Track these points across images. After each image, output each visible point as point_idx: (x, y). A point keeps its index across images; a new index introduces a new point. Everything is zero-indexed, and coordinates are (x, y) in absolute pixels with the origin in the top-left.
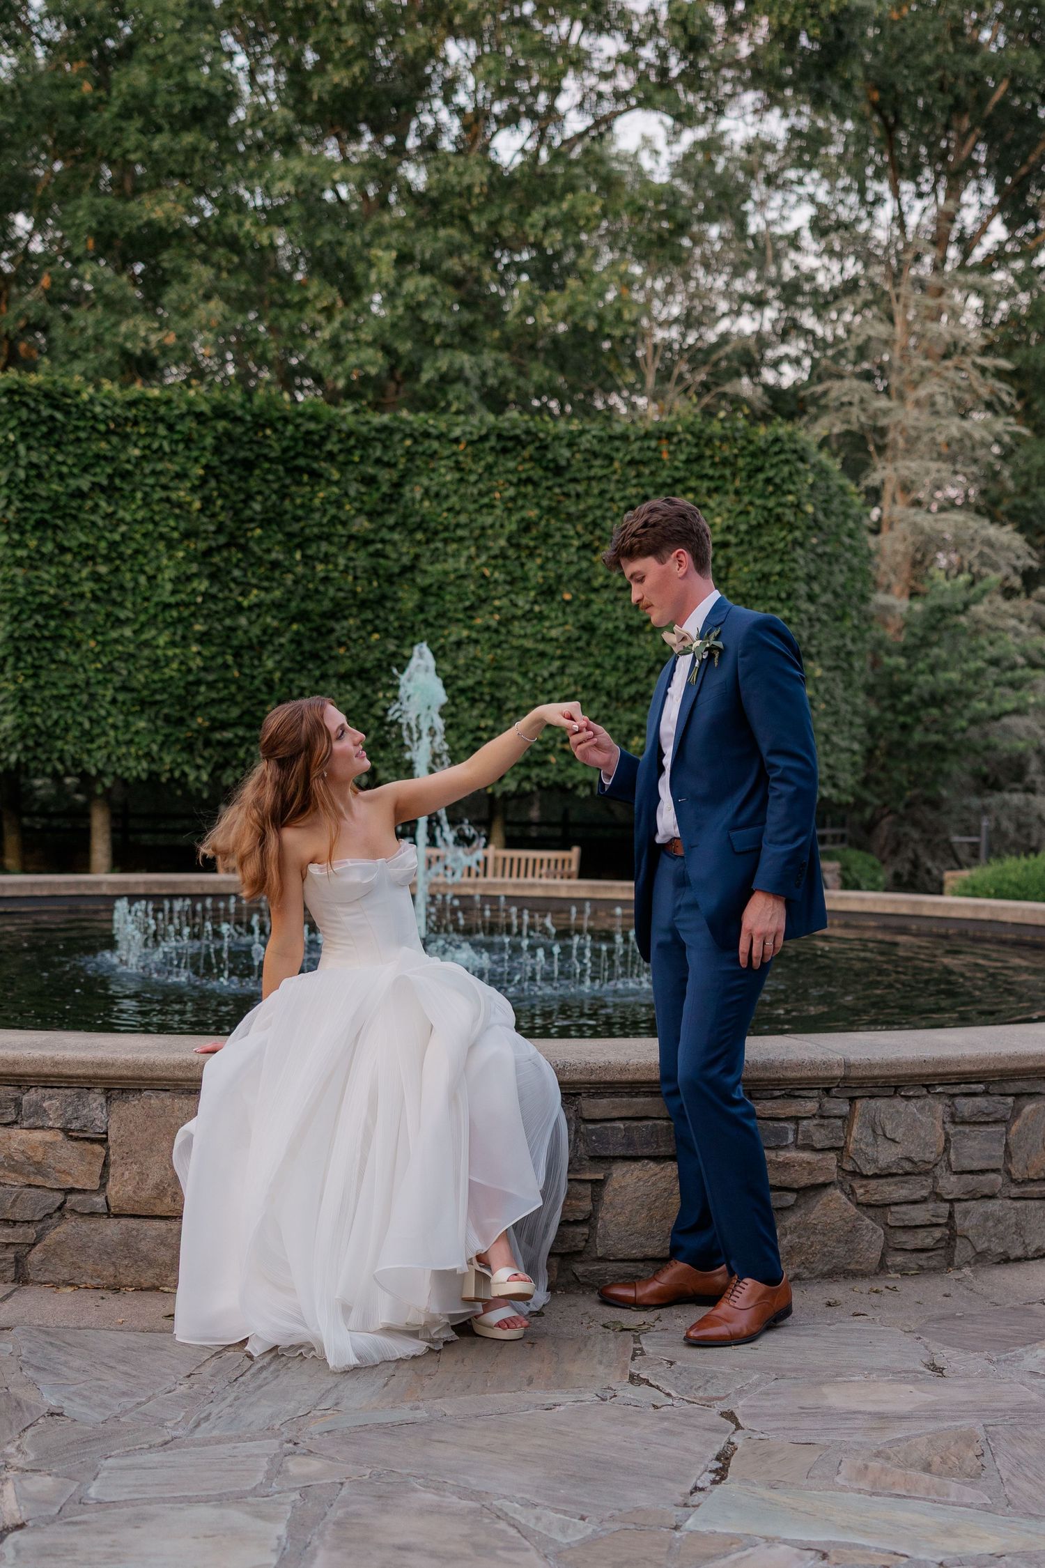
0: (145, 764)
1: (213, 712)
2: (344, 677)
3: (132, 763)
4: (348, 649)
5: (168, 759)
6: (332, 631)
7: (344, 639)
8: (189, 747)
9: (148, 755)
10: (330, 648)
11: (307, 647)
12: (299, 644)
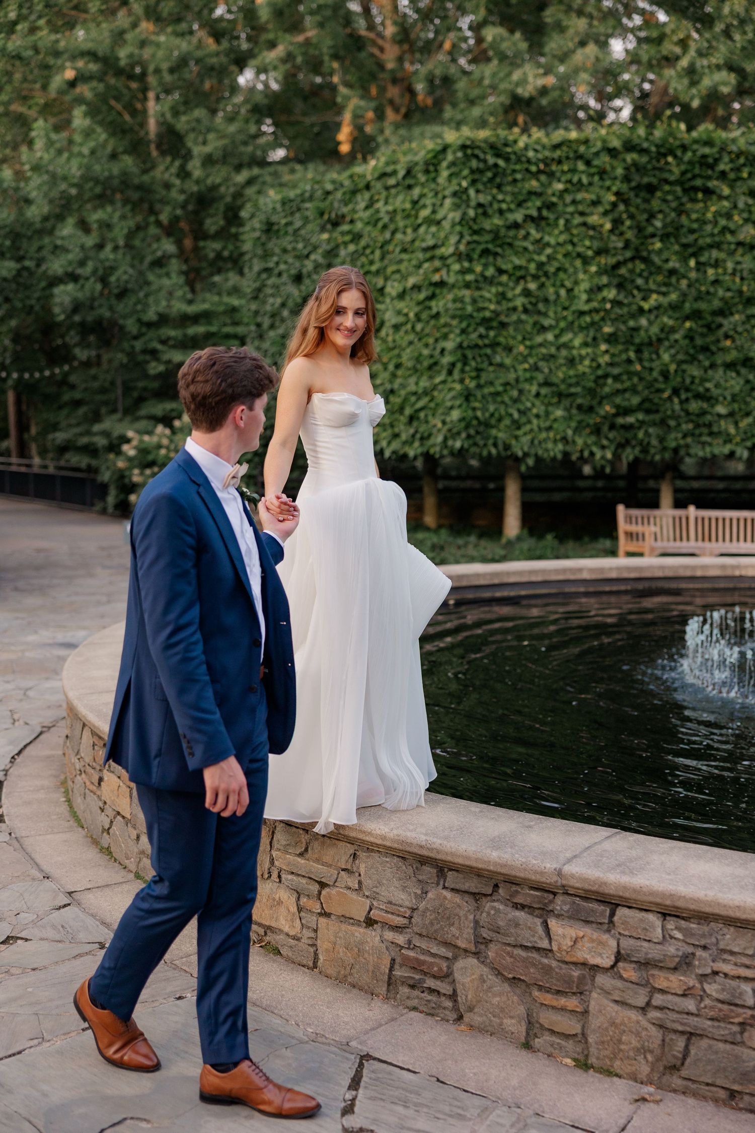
0: (560, 446)
1: (618, 400)
2: (730, 366)
3: (550, 445)
4: (734, 341)
5: (580, 442)
6: (720, 326)
7: (731, 333)
8: (597, 431)
9: (564, 439)
10: (718, 341)
11: (699, 342)
12: (692, 339)
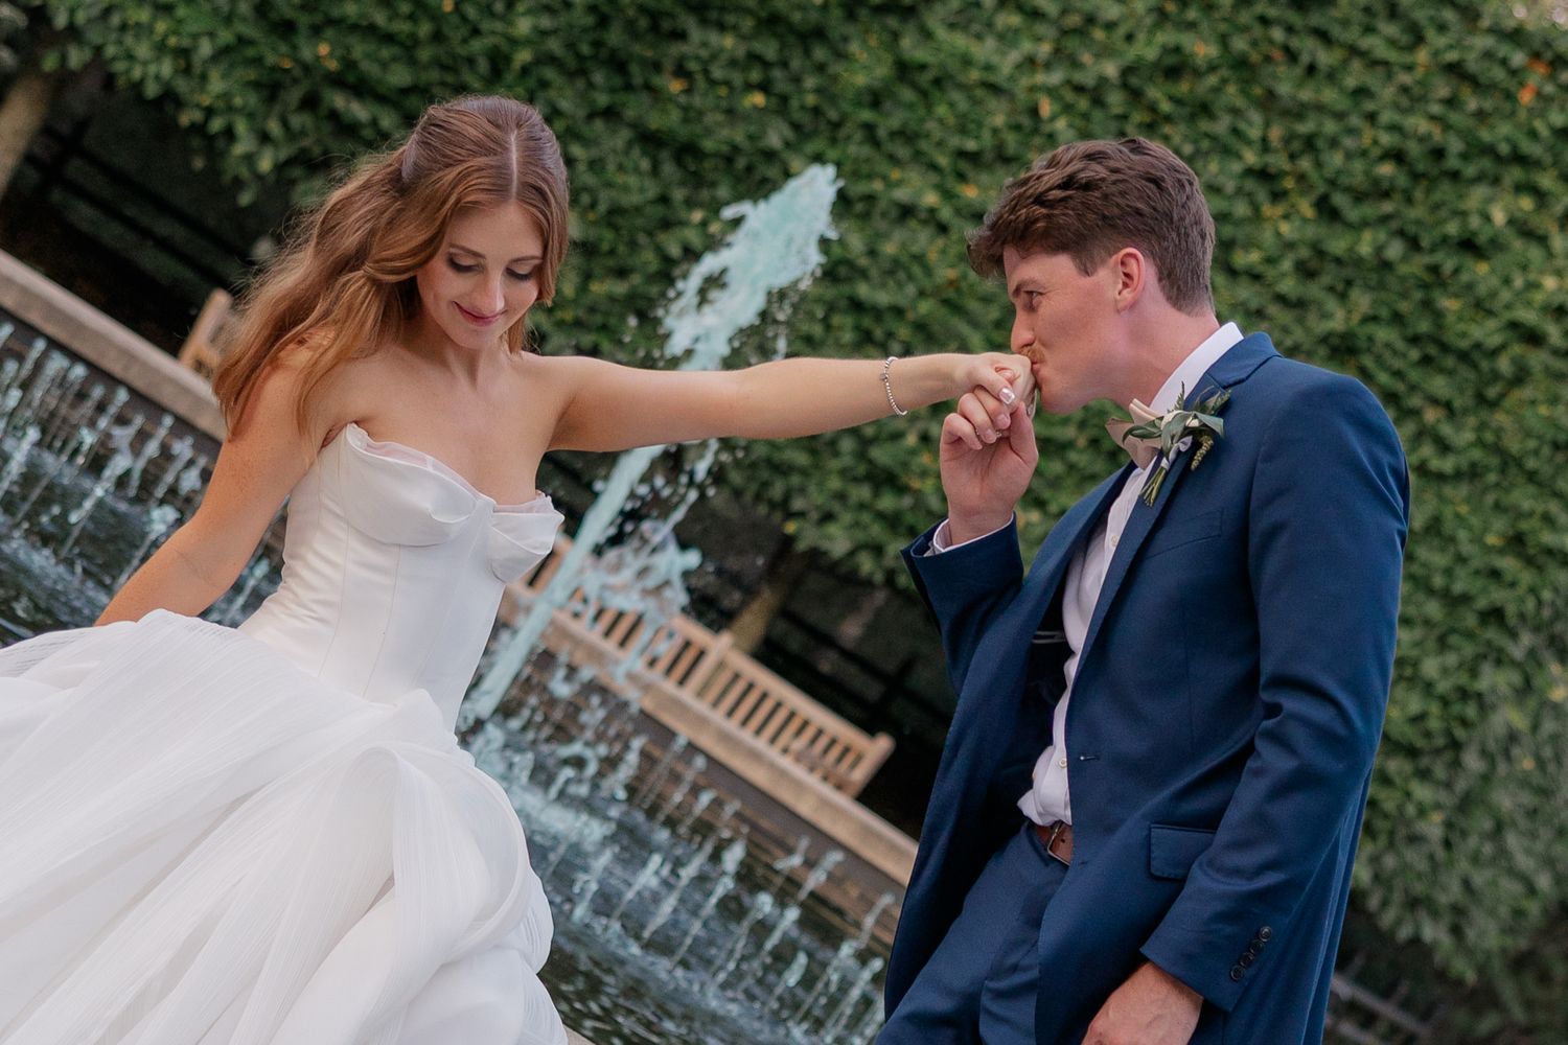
0: (166, 68)
1: (359, 49)
2: (650, 140)
3: (143, 50)
4: (688, 91)
5: (217, 85)
6: (680, 35)
7: (693, 66)
8: (271, 88)
9: (184, 54)
10: (657, 67)
11: (615, 37)
12: (603, 21)
